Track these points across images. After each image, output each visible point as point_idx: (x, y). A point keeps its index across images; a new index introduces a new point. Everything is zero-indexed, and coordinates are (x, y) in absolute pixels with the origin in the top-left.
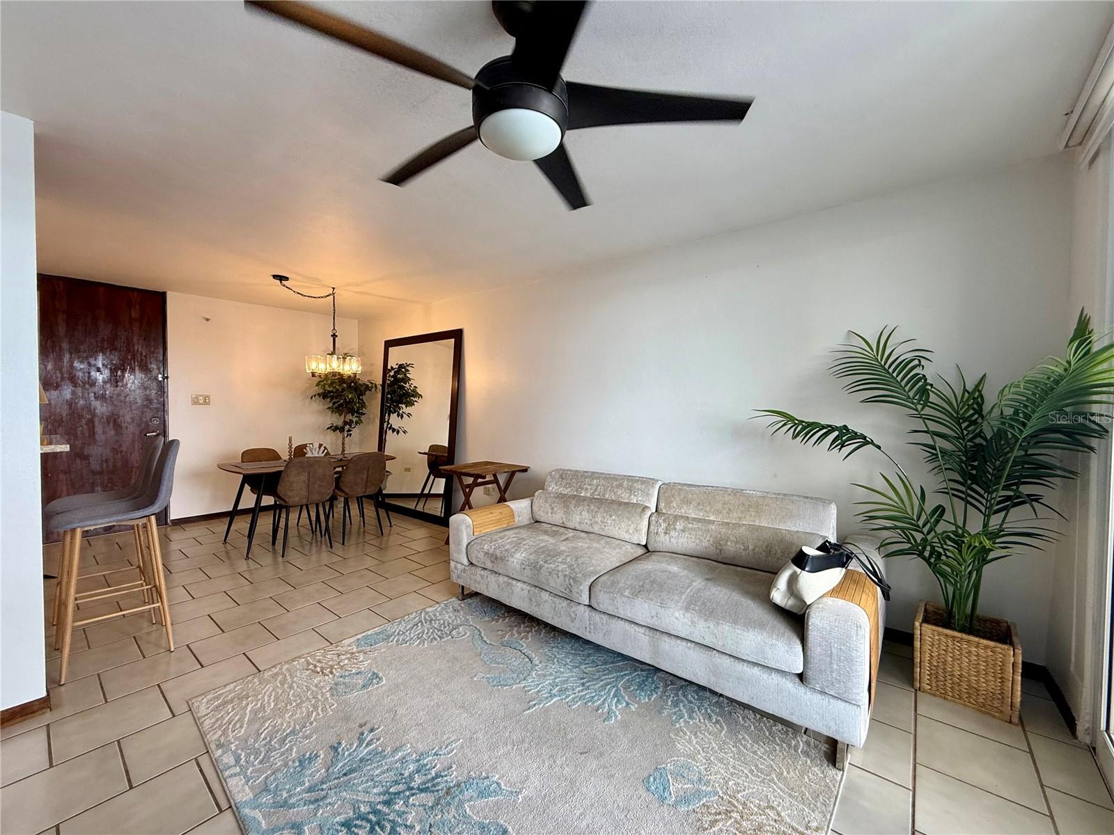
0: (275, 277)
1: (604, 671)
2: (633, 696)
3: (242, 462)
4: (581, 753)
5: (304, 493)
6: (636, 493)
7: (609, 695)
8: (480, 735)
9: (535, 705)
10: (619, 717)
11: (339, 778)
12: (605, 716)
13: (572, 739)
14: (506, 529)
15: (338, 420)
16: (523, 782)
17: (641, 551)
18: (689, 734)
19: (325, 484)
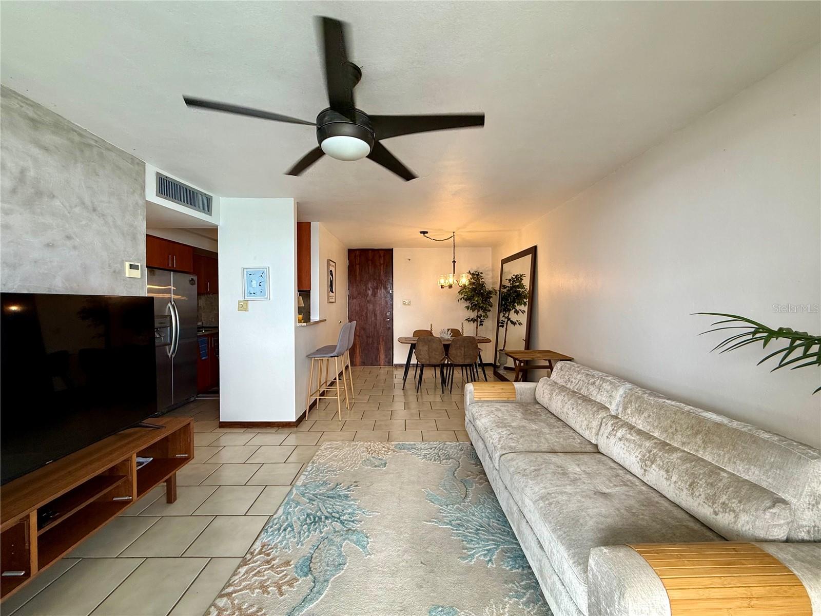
0: (421, 232)
1: (504, 532)
2: (502, 558)
3: (413, 336)
4: (422, 563)
5: (427, 357)
6: (602, 393)
7: (485, 547)
8: (390, 517)
9: (433, 521)
10: (472, 563)
11: (325, 497)
12: (463, 556)
13: (427, 552)
14: (507, 401)
15: (473, 315)
16: (377, 551)
17: (589, 448)
18: (506, 610)
19: (437, 353)
